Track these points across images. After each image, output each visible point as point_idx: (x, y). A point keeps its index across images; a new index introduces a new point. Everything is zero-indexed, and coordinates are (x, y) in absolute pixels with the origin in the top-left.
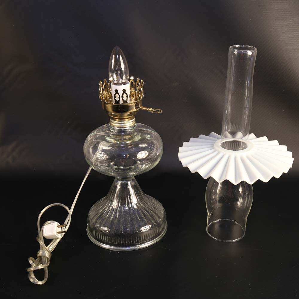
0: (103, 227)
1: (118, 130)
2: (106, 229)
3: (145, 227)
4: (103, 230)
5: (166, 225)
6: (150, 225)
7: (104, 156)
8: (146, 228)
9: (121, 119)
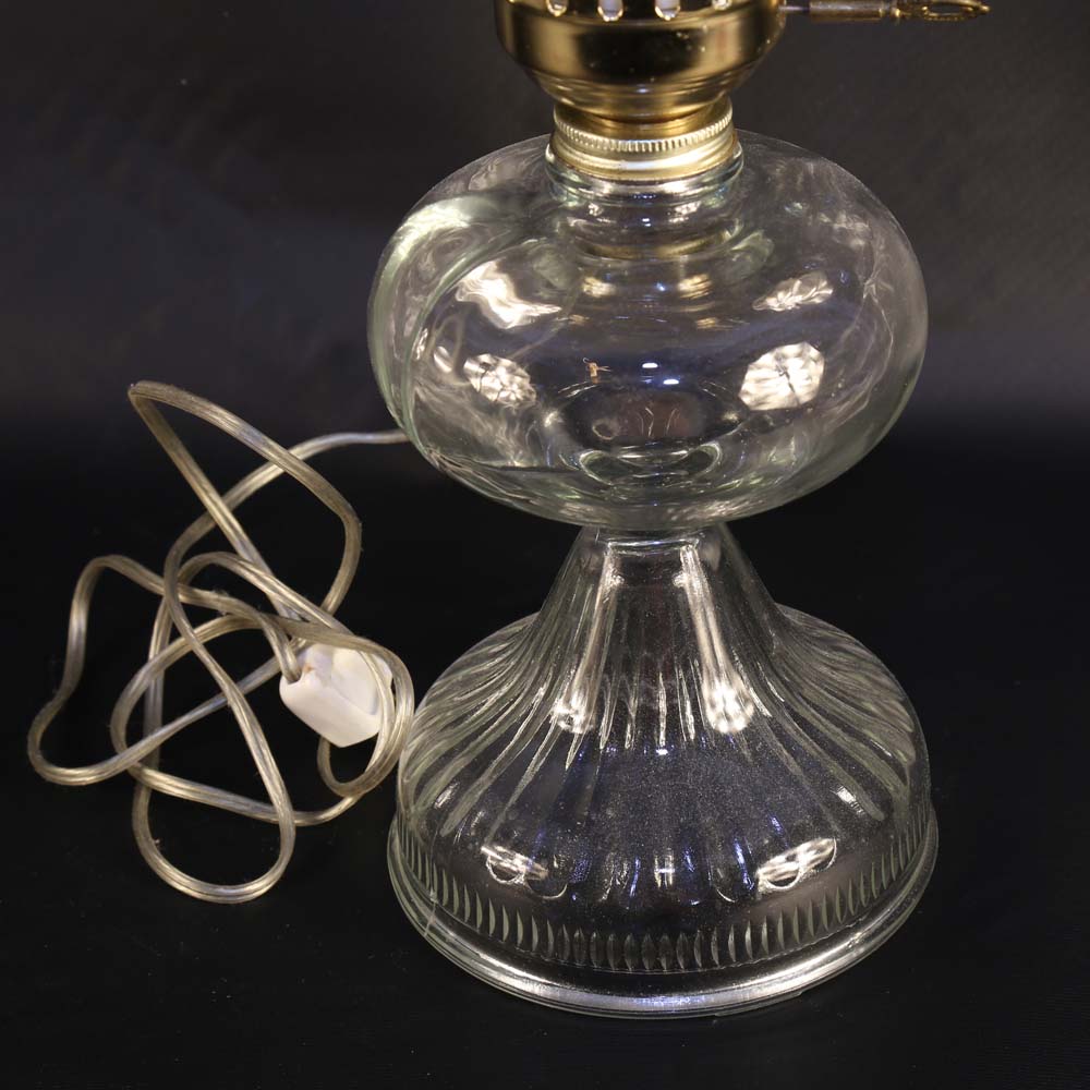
0: (500, 849)
1: (613, 197)
2: (519, 863)
3: (791, 859)
4: (494, 869)
5: (931, 830)
6: (824, 842)
7: (511, 383)
8: (791, 866)
9: (638, 122)
